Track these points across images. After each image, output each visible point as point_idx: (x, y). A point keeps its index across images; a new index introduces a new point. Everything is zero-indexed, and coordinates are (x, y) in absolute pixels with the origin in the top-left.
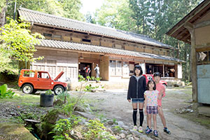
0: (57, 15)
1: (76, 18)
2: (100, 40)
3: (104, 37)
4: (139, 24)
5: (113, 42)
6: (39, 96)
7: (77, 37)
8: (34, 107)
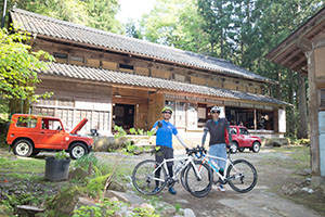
0: (77, 23)
1: (109, 29)
2: (150, 65)
3: (157, 61)
4: (213, 41)
5: (171, 70)
6: (43, 162)
7: (111, 60)
8: (34, 181)
